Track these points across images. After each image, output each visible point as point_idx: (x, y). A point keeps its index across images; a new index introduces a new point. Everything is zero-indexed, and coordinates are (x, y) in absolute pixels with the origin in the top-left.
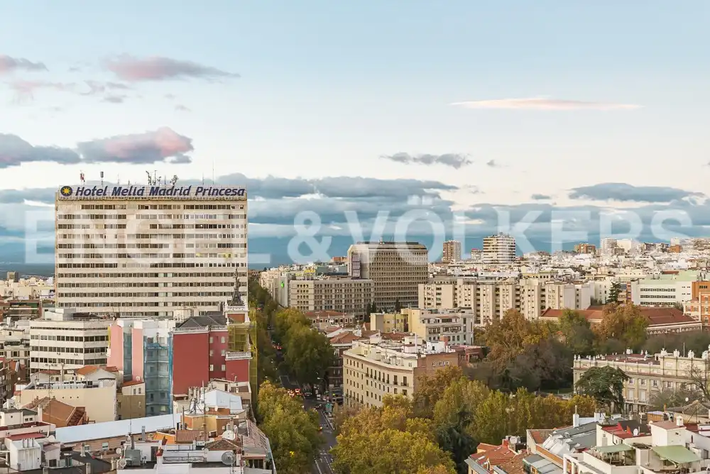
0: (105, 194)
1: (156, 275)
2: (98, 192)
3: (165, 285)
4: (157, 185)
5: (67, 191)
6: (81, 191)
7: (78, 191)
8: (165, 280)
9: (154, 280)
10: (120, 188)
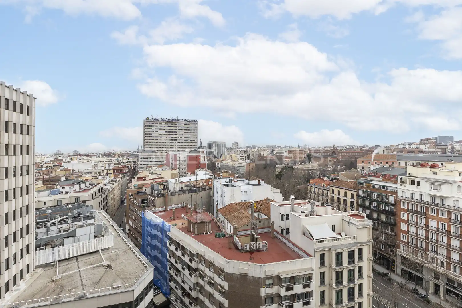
0: (159, 120)
1: (173, 143)
2: (157, 119)
3: (176, 148)
4: (174, 118)
5: (148, 119)
6: (152, 119)
7: (151, 119)
8: (175, 144)
9: (172, 144)
10: (163, 119)
